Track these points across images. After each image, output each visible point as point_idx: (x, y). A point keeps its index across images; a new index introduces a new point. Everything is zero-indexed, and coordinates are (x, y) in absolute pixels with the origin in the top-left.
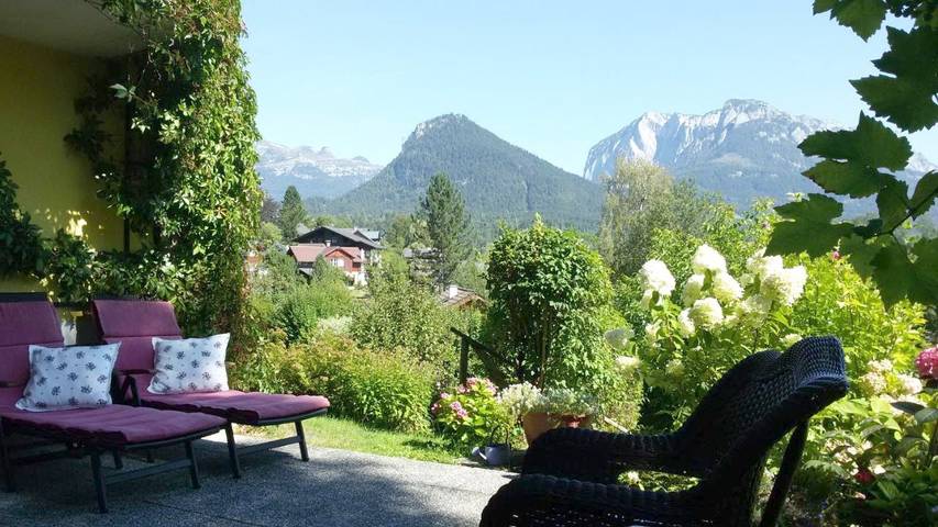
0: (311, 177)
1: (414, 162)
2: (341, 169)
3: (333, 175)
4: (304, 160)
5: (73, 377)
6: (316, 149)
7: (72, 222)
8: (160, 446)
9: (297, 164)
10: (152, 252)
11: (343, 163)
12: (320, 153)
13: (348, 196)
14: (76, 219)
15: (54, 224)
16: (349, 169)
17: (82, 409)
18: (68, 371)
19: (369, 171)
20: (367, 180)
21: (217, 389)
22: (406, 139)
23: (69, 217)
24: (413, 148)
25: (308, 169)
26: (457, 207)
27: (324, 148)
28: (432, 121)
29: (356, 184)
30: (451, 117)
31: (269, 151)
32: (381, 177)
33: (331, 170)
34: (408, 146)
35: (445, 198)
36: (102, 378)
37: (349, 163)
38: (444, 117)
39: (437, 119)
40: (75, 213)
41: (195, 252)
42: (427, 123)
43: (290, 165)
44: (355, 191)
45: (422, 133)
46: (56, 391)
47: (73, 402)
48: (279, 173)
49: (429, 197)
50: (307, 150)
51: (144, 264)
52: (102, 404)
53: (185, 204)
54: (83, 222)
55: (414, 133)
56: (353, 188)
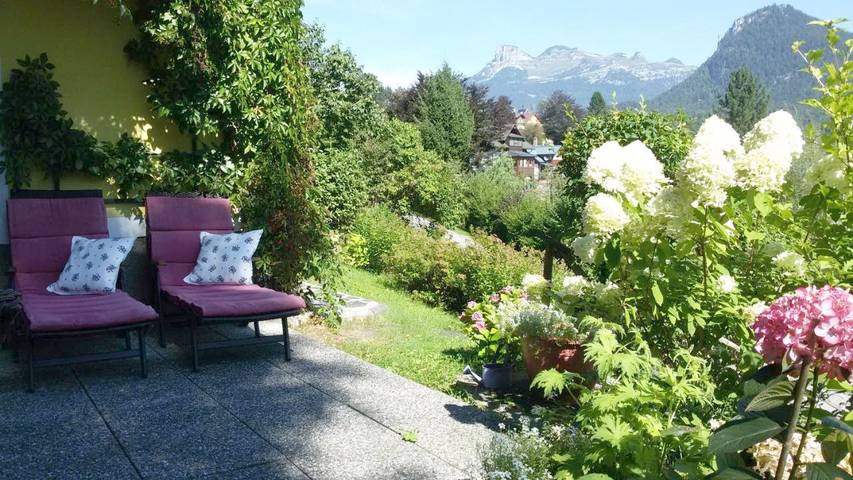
0: (623, 83)
1: (730, 59)
2: (653, 73)
3: (646, 79)
4: (617, 66)
5: (90, 266)
6: (629, 55)
7: (137, 127)
8: (89, 335)
9: (611, 70)
10: (213, 152)
11: (654, 67)
12: (633, 59)
13: (660, 99)
14: (142, 124)
15: (119, 129)
16: (662, 72)
17: (94, 295)
18: (88, 260)
19: (682, 73)
20: (679, 81)
21: (242, 282)
22: (722, 36)
23: (135, 122)
24: (730, 45)
25: (621, 75)
26: (760, 103)
27: (636, 54)
28: (752, 15)
29: (668, 86)
30: (774, 9)
31: (584, 61)
32: (694, 79)
33: (644, 74)
34: (725, 43)
35: (746, 94)
36: (111, 268)
37: (662, 66)
38: (766, 9)
39: (758, 12)
40: (140, 119)
41: (246, 151)
42: (746, 18)
43: (603, 72)
44: (666, 93)
45: (740, 29)
46: (75, 277)
47: (86, 288)
48: (593, 81)
49: (729, 93)
50: (620, 56)
51: (204, 163)
52: (107, 291)
53: (219, 104)
54: (148, 127)
55: (732, 29)
56: (665, 90)
